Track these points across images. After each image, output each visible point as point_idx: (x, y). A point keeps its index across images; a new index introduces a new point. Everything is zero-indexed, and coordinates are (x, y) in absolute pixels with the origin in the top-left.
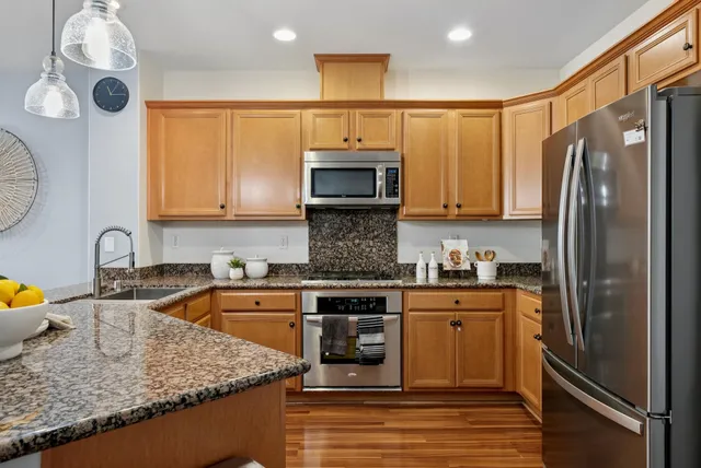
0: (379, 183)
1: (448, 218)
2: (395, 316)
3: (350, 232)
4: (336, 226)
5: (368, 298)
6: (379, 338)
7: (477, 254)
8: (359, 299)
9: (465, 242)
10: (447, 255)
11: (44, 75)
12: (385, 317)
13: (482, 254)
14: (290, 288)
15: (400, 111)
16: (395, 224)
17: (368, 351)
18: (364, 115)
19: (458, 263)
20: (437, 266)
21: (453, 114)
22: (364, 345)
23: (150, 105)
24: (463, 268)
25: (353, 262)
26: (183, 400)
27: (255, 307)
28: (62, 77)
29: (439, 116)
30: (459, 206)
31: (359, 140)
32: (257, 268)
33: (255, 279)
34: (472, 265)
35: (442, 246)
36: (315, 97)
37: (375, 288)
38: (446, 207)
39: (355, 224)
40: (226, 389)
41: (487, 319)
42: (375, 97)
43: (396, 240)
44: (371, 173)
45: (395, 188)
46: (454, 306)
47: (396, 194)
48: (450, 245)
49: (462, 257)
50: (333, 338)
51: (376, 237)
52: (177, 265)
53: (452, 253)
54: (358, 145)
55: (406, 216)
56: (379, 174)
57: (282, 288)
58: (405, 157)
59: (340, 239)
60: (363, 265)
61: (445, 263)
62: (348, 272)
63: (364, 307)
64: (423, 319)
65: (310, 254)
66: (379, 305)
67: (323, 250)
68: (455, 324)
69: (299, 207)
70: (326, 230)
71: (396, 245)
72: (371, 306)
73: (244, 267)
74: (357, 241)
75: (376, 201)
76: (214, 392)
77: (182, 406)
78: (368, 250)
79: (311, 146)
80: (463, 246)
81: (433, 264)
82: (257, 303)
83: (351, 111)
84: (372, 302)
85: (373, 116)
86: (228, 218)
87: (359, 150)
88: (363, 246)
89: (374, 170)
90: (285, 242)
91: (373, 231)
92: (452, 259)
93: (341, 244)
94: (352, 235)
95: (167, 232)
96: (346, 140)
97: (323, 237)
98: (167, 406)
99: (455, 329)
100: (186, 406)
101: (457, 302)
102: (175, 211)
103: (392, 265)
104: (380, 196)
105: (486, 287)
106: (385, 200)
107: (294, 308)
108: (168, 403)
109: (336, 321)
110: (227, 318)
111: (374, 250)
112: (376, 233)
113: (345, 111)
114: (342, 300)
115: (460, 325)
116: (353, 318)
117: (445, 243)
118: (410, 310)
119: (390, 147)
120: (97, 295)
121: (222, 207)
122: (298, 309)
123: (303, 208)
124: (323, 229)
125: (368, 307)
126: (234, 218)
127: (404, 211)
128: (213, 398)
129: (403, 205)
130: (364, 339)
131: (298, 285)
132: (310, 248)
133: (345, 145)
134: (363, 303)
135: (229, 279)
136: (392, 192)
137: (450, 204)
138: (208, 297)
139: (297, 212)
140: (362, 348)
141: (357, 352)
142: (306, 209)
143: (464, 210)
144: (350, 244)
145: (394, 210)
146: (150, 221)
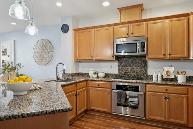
0: (138, 48)
1: (165, 59)
2: (142, 93)
3: (131, 64)
4: (126, 62)
5: (133, 86)
6: (136, 100)
7: (178, 72)
8: (130, 86)
9: (173, 68)
10: (165, 72)
11: (30, 24)
12: (139, 93)
13: (180, 72)
14: (108, 81)
15: (147, 22)
16: (147, 61)
17: (132, 104)
18: (134, 26)
19: (170, 76)
20: (161, 76)
21: (167, 21)
22: (131, 102)
23: (75, 30)
24: (171, 77)
25: (132, 74)
26: (22, 115)
27: (98, 86)
28: (34, 24)
29: (162, 22)
30: (170, 55)
31: (132, 34)
32: (101, 75)
33: (101, 78)
34: (175, 76)
35: (163, 69)
36: (118, 21)
37: (135, 83)
38: (164, 55)
39: (133, 62)
40: (37, 113)
41: (180, 97)
42: (138, 19)
43: (147, 67)
44: (135, 45)
45: (144, 49)
46: (165, 91)
47: (144, 51)
48: (166, 69)
49: (171, 73)
50: (121, 98)
51: (140, 66)
52: (82, 73)
53: (167, 72)
54: (132, 36)
55: (149, 58)
56: (138, 44)
57: (106, 81)
58: (148, 38)
59: (128, 66)
60: (135, 75)
61: (164, 75)
62: (130, 77)
63: (131, 89)
64: (153, 95)
65: (118, 71)
66: (137, 89)
67: (122, 70)
68: (166, 98)
69: (113, 56)
70: (123, 63)
71: (147, 68)
72: (134, 89)
73: (97, 74)
74: (133, 67)
75: (137, 54)
76: (33, 114)
77: (21, 117)
78: (137, 70)
79: (116, 37)
80: (172, 69)
81: (159, 75)
82: (99, 85)
83: (129, 25)
84: (134, 88)
85: (136, 25)
86: (93, 60)
87: (132, 37)
88: (135, 69)
89: (137, 43)
90: (111, 67)
91: (139, 64)
92: (167, 74)
93: (128, 68)
94: (131, 65)
95: (80, 64)
96: (128, 34)
97: (122, 66)
98: (16, 116)
99: (166, 100)
100: (23, 117)
101: (166, 90)
102: (80, 58)
103: (145, 75)
104: (139, 52)
105: (180, 85)
106: (140, 53)
107: (109, 87)
108: (17, 115)
109: (122, 92)
110: (91, 89)
111: (139, 70)
112: (140, 64)
113: (127, 25)
114: (124, 86)
115: (168, 98)
116: (127, 92)
117: (165, 68)
118: (148, 91)
119: (143, 35)
120: (57, 80)
121: (92, 57)
122: (111, 88)
123: (114, 57)
124: (122, 63)
125: (133, 89)
126: (95, 60)
127: (148, 57)
128: (33, 116)
129: (148, 55)
130: (131, 99)
131: (110, 80)
132: (118, 69)
133: (127, 36)
134: (131, 88)
135: (93, 77)
136: (143, 51)
137: (166, 54)
138: (86, 82)
139: (112, 58)
140: (130, 102)
141: (129, 104)
142: (115, 57)
143: (172, 56)
144: (131, 68)
145: (145, 56)
146: (75, 61)
